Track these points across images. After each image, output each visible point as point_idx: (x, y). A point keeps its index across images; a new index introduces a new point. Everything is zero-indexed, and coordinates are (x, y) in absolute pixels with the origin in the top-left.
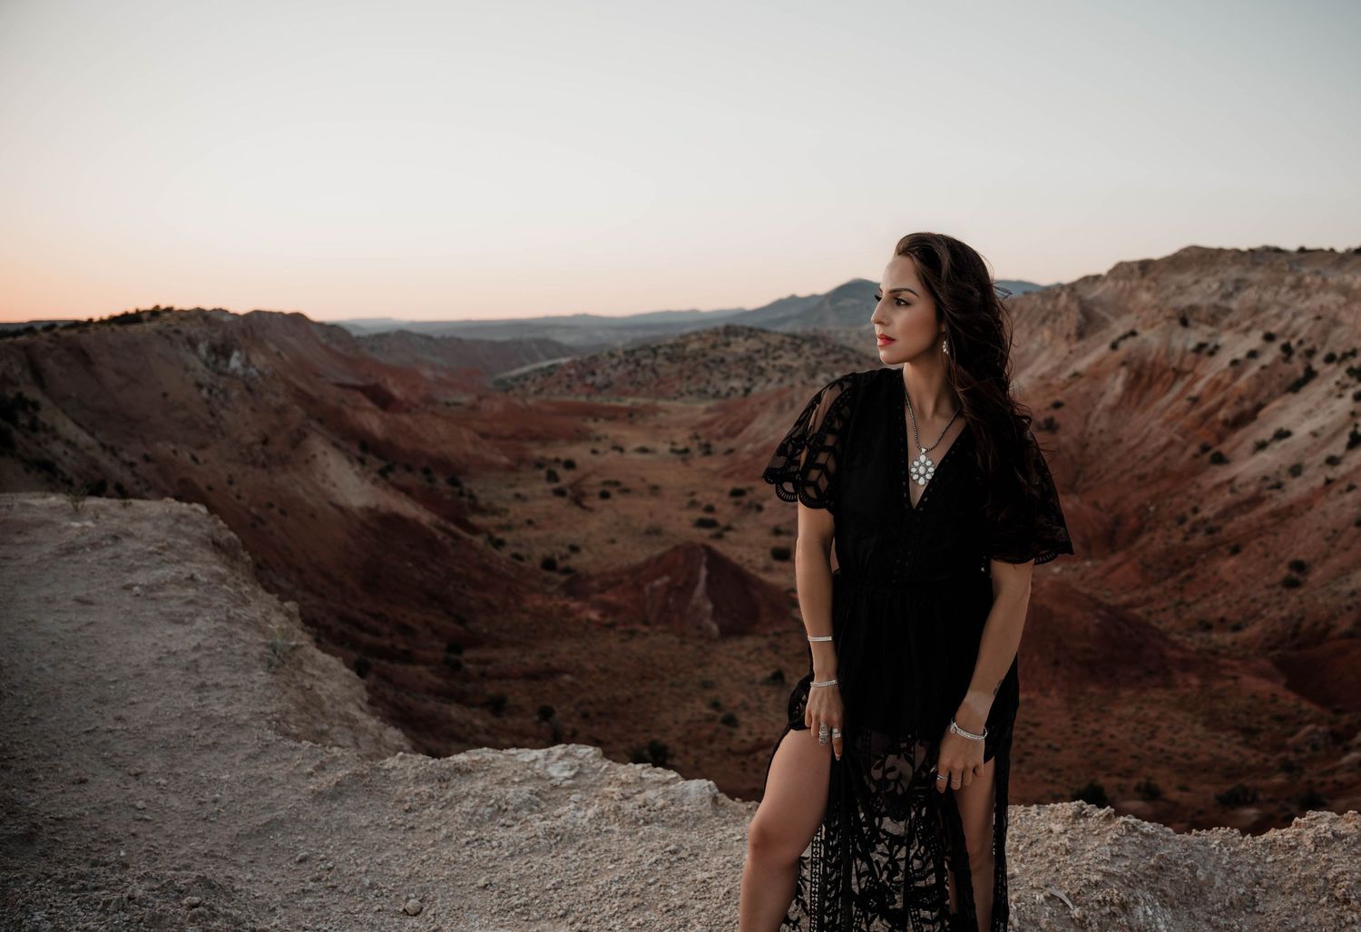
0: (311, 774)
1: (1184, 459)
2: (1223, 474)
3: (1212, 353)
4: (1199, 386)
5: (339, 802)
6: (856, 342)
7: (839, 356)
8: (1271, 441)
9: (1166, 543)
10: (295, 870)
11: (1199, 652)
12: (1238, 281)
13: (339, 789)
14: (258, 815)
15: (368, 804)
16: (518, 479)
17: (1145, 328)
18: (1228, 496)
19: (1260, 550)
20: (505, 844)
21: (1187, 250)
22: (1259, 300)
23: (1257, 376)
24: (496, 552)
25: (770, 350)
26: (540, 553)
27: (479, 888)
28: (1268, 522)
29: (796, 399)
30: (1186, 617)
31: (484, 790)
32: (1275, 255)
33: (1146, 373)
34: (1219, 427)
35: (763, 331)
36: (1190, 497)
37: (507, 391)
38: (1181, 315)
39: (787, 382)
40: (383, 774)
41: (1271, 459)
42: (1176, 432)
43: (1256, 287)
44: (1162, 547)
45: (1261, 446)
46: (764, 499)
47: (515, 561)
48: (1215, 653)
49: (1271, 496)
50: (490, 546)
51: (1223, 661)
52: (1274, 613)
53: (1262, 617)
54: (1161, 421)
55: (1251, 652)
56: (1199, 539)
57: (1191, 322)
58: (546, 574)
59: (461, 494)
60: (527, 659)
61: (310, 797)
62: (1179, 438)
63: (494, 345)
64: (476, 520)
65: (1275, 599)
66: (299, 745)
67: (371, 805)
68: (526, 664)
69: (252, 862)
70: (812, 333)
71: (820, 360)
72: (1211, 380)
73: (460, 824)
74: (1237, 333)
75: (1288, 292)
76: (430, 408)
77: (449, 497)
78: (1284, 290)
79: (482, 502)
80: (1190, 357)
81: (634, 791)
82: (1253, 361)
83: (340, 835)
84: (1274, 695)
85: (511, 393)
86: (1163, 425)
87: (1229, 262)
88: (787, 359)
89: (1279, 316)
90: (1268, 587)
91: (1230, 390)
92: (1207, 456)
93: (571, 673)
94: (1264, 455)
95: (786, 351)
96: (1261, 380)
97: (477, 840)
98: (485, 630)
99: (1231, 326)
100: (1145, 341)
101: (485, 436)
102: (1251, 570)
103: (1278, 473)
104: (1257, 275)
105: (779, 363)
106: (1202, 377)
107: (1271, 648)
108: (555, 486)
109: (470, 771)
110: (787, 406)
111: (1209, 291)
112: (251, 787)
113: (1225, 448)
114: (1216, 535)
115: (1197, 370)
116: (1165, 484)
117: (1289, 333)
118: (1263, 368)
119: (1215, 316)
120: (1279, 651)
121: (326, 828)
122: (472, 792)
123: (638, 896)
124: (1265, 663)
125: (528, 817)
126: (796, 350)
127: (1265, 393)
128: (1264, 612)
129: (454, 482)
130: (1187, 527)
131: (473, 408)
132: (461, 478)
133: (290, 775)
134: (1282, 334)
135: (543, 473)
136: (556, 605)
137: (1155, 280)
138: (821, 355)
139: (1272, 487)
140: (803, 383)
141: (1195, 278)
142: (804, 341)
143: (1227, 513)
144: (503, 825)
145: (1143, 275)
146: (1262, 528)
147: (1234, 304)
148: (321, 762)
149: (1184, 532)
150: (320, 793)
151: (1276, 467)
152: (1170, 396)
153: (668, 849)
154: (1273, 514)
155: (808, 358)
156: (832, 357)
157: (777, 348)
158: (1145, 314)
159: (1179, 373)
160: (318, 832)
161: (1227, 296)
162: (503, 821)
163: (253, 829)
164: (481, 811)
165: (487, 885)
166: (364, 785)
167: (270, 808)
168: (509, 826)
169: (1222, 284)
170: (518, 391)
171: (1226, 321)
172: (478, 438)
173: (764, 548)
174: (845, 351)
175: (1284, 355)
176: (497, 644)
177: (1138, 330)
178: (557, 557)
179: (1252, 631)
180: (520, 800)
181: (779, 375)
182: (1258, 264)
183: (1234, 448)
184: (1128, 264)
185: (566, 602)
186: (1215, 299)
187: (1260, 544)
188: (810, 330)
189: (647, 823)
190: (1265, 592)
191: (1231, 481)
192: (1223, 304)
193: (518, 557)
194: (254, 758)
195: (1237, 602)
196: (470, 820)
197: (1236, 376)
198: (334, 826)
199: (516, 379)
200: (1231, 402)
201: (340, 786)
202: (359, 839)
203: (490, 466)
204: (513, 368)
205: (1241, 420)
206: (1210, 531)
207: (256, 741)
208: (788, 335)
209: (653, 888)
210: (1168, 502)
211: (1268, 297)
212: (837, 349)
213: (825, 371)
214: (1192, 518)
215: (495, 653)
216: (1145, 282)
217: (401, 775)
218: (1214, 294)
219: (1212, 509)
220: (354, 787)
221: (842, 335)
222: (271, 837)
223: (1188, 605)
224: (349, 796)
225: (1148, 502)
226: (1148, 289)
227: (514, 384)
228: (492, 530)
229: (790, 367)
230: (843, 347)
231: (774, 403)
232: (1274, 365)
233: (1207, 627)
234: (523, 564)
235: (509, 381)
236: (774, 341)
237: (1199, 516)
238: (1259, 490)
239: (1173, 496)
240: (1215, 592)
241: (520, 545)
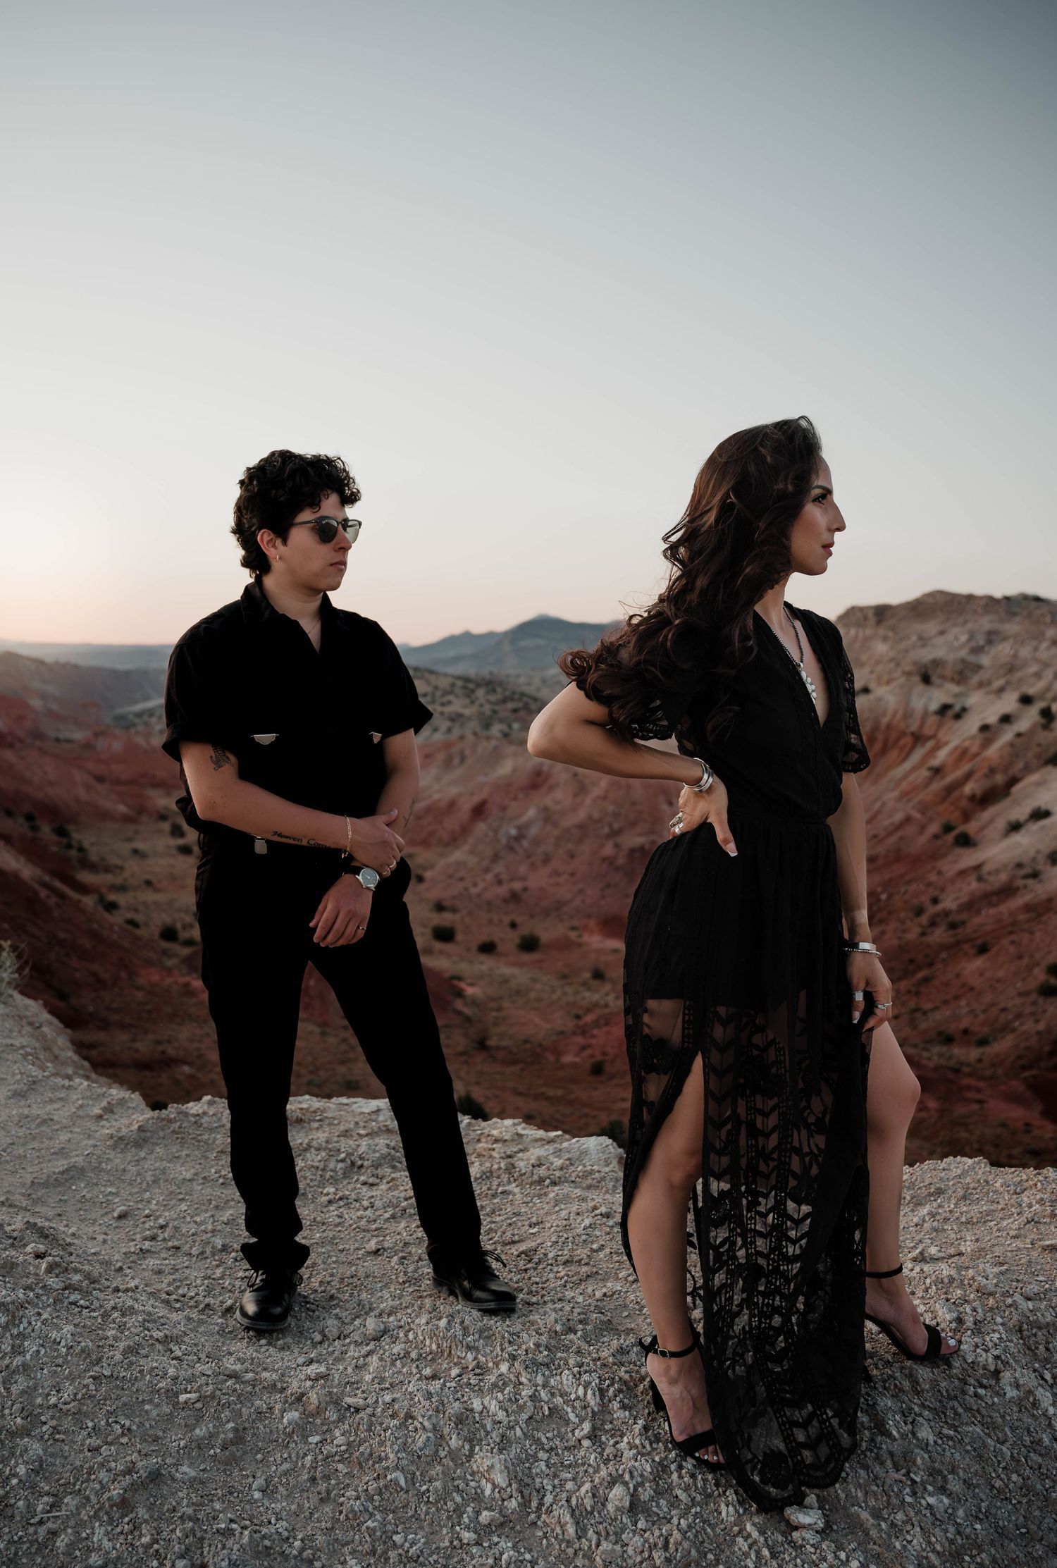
0: (100, 1117)
1: (923, 839)
2: (969, 859)
3: (958, 716)
4: (942, 756)
5: (145, 1150)
6: (538, 690)
7: (520, 705)
8: (1027, 821)
9: (900, 938)
10: (117, 1227)
11: (937, 1068)
12: (990, 633)
13: (143, 1135)
14: (49, 1161)
15: (184, 1153)
16: (136, 832)
17: (879, 683)
18: (973, 885)
19: (1012, 949)
20: (378, 1204)
21: (932, 595)
22: (1015, 656)
23: (1012, 745)
24: (107, 915)
25: (438, 694)
26: (160, 919)
27: (369, 1253)
28: (1022, 917)
29: (467, 752)
30: (923, 1026)
31: (327, 1142)
32: (1034, 604)
33: (880, 737)
34: (964, 803)
35: (431, 672)
36: (929, 884)
37: (128, 728)
38: (923, 670)
39: (456, 732)
40: (193, 1119)
41: (1027, 843)
42: (914, 807)
43: (1011, 641)
44: (895, 942)
45: (1015, 827)
46: (425, 869)
47: (130, 927)
48: (956, 1071)
49: (1025, 887)
50: (100, 908)
51: (966, 1081)
52: (1029, 1026)
53: (1014, 1030)
54: (896, 794)
55: (1000, 1071)
56: (939, 935)
57: (934, 679)
58: (166, 945)
59: (69, 846)
60: (138, 1045)
61: (108, 1143)
62: (917, 815)
63: (115, 674)
64: (85, 877)
65: (1028, 1010)
66: (71, 1083)
67: (188, 1155)
68: (137, 1051)
69: (60, 1215)
70: (488, 677)
71: (496, 708)
72: (956, 748)
73: (311, 1180)
74: (987, 693)
75: (1048, 648)
76: (38, 743)
77: (54, 849)
78: (1044, 645)
79: (94, 857)
80: (933, 719)
81: (515, 1150)
82: (1006, 727)
83: (159, 1188)
84: (1028, 1125)
85: (132, 731)
86: (899, 799)
87: (980, 610)
88: (458, 705)
89: (1038, 675)
90: (1020, 994)
91: (977, 759)
92: (950, 837)
93: (190, 1064)
94: (1017, 838)
95: (457, 696)
96: (1015, 749)
97: (341, 1199)
98: (91, 1008)
99: (981, 685)
100: (880, 699)
101: (100, 779)
102: (1000, 974)
103: (1034, 859)
104: (1012, 627)
105: (448, 709)
106: (946, 743)
107: (1024, 1068)
108: (180, 842)
109: (301, 1120)
110: (456, 761)
111: (956, 644)
112: (29, 1129)
113: (971, 828)
114: (960, 931)
115: (941, 735)
116: (899, 869)
117: (1050, 695)
118: (1019, 735)
119: (963, 673)
120: (1034, 1072)
121: (139, 1181)
122: (314, 1143)
123: (587, 1264)
124: (1018, 1086)
125: (393, 1175)
126: (469, 696)
127: (1020, 765)
128: (1017, 1024)
129: (61, 832)
130: (924, 919)
131: (88, 746)
132: (70, 828)
133: (75, 1117)
134: (1041, 696)
135: (166, 826)
136: (176, 983)
137: (893, 628)
138: (497, 703)
139: (1027, 877)
140: (475, 734)
141: (940, 628)
142: (478, 685)
143: (972, 905)
144: (365, 1183)
145: (879, 622)
146: (1014, 924)
147: (985, 660)
148: (109, 1103)
149: (920, 925)
150: (121, 1138)
151: (1032, 853)
152: (908, 765)
153: (597, 1212)
154: (1028, 908)
155: (481, 705)
156: (510, 706)
157: (445, 693)
158: (879, 668)
159: (918, 738)
160: (130, 1184)
161: (977, 650)
162: (362, 1178)
163: (49, 1177)
164: (332, 1165)
165: (379, 1250)
166: (173, 1132)
167: (61, 1153)
168: (372, 1185)
169: (972, 636)
170: (141, 728)
171: (975, 679)
172: (92, 781)
173: (424, 926)
174: (526, 699)
175: (1043, 721)
176: (105, 1025)
177: (872, 686)
178: (179, 926)
179: (1002, 1046)
180: (377, 1155)
181: (448, 724)
182: (1015, 614)
183: (982, 829)
184: (861, 609)
185: (187, 979)
186: (963, 653)
187: (1012, 942)
188: (485, 672)
189: (554, 1183)
190: (1018, 1001)
191: (978, 867)
192: (972, 658)
193: (131, 922)
194: (24, 1096)
195: (984, 1011)
196: (321, 1176)
197: (986, 744)
198: (149, 1178)
199: (139, 715)
200: (978, 775)
201: (144, 1131)
202: (187, 1194)
203: (106, 816)
204: (136, 702)
205: (988, 798)
206: (953, 926)
207: (19, 1077)
208: (459, 678)
209: (601, 1255)
210: (903, 890)
211: (1025, 652)
212: (516, 696)
213: (501, 721)
214: (932, 910)
215: (101, 1036)
216: (881, 631)
217: (215, 1122)
218: (962, 647)
219: (956, 899)
220: (161, 1134)
221: (522, 680)
222: (74, 1187)
223: (925, 1013)
224: (157, 1144)
225: (879, 889)
226: (885, 639)
227: (137, 720)
228: (104, 891)
229: (461, 715)
230: (523, 695)
231: (441, 757)
232: (1032, 732)
233: (948, 1040)
234: (139, 932)
235: (131, 717)
236: (444, 683)
237: (939, 907)
238: (1013, 879)
239: (909, 882)
240: (956, 998)
241: (136, 910)
